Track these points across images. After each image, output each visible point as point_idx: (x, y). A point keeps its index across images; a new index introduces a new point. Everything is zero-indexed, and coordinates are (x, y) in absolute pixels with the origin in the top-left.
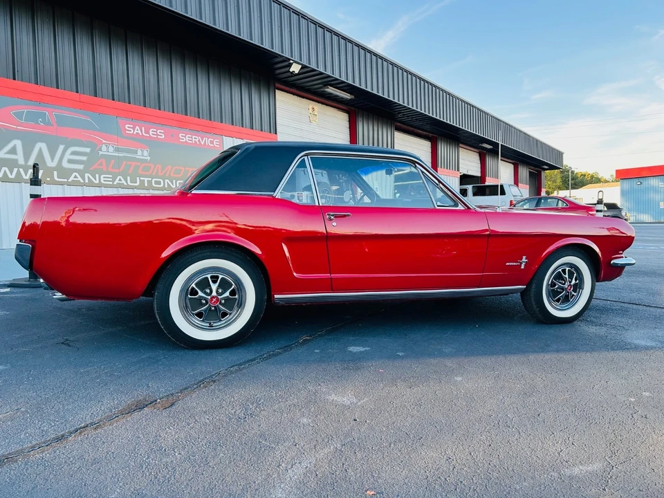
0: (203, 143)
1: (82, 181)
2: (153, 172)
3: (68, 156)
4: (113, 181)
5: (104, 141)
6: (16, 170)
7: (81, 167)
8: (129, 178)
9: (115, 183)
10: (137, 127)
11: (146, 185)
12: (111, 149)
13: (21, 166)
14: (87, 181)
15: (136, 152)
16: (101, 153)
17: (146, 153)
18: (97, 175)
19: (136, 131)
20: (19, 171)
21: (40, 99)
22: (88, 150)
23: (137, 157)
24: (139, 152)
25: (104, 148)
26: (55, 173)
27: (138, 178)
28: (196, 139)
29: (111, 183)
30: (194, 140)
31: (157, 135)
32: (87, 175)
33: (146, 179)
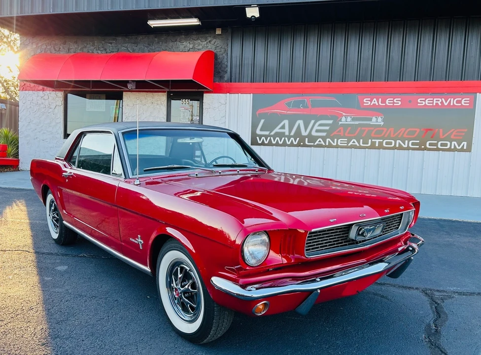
0: (446, 104)
1: (324, 144)
2: (385, 135)
3: (316, 127)
4: (348, 143)
5: (344, 114)
6: (283, 138)
7: (324, 134)
8: (361, 140)
9: (349, 145)
10: (375, 99)
11: (377, 145)
12: (349, 119)
13: (287, 136)
14: (327, 144)
15: (371, 120)
16: (340, 123)
17: (380, 119)
18: (336, 140)
19: (373, 103)
20: (285, 140)
21: (303, 91)
22: (330, 122)
23: (371, 123)
24: (374, 119)
25: (343, 119)
26: (307, 139)
27: (370, 140)
28: (438, 101)
29: (346, 145)
30: (435, 102)
31: (394, 103)
32: (328, 140)
33: (377, 141)
